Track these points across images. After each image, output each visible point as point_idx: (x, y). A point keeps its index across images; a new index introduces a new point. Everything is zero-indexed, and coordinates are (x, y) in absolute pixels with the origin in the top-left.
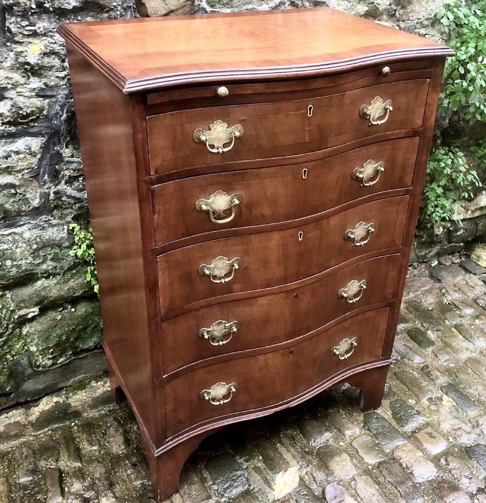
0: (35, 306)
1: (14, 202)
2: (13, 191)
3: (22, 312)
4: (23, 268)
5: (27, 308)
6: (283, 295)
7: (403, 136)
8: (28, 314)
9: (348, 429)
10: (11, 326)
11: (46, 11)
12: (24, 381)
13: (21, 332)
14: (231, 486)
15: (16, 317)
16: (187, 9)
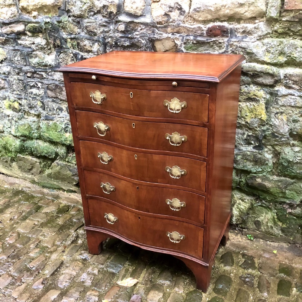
6: (131, 184)
11: (119, 46)
14: (113, 267)
16: (174, 50)
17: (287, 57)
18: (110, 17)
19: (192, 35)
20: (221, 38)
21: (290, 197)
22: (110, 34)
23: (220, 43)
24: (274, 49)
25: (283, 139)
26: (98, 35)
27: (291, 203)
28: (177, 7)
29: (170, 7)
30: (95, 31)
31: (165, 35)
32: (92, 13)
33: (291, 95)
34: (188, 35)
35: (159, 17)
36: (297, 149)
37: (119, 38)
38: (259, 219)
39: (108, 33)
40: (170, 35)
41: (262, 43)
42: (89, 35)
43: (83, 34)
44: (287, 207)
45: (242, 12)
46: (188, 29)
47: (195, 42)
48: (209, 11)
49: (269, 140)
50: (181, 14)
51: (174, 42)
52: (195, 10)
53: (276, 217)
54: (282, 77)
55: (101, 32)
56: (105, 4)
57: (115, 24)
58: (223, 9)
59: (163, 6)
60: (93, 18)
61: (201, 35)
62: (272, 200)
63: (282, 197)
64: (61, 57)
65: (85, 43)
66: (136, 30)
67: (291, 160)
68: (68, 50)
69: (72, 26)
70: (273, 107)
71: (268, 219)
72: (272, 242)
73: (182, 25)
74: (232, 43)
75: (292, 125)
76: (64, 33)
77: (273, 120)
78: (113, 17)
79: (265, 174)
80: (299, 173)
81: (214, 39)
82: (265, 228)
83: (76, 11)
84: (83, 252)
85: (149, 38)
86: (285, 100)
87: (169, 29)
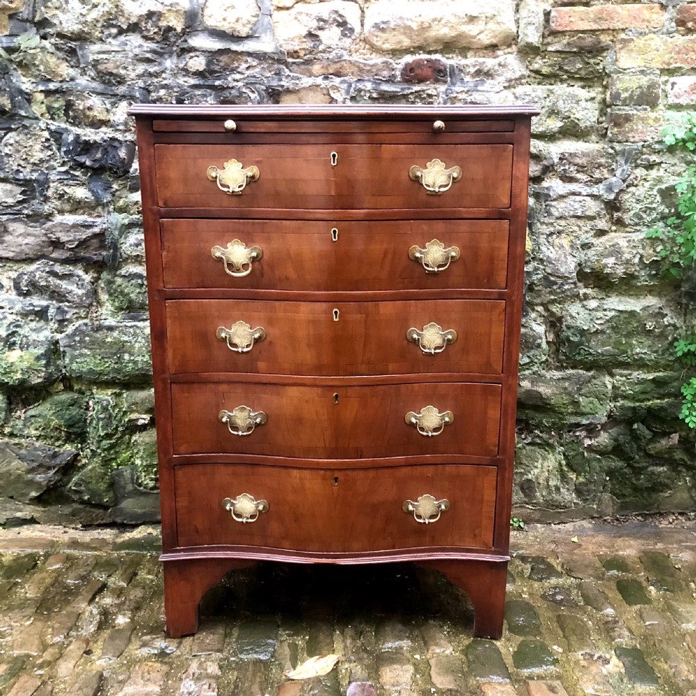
0: (147, 412)
1: (139, 293)
2: (140, 281)
3: (134, 416)
4: (140, 366)
5: (138, 412)
6: (319, 390)
7: (484, 216)
8: (138, 420)
9: (436, 645)
10: (120, 429)
12: (124, 497)
13: (130, 439)
14: (252, 649)
15: (126, 420)
17: (564, 118)
18: (165, 38)
19: (369, 81)
20: (433, 86)
21: (587, 410)
22: (164, 79)
23: (430, 96)
24: (538, 105)
25: (566, 287)
26: (129, 83)
27: (590, 424)
28: (335, 20)
29: (320, 20)
30: (123, 72)
31: (306, 81)
32: (114, 31)
33: (574, 194)
34: (359, 80)
35: (292, 40)
36: (593, 304)
37: (189, 90)
38: (530, 477)
39: (157, 77)
40: (319, 81)
41: (514, 94)
42: (103, 82)
43: (83, 81)
44: (584, 434)
45: (473, 33)
46: (361, 66)
47: (375, 95)
48: (407, 30)
49: (539, 294)
50: (344, 35)
51: (329, 95)
52: (376, 26)
53: (564, 462)
54: (556, 160)
55: (139, 76)
56: (153, 9)
57: (179, 56)
58: (435, 26)
59: (303, 18)
60: (114, 42)
61: (391, 80)
62: (554, 424)
63: (572, 414)
64: (12, 141)
65: (89, 103)
66: (233, 70)
67: (586, 328)
68: (34, 121)
69: (52, 61)
70: (543, 223)
71: (548, 471)
72: (559, 524)
73: (346, 57)
74: (455, 95)
75: (581, 256)
76: (24, 79)
77: (543, 248)
78: (172, 39)
79: (535, 369)
80: (602, 354)
81: (416, 88)
82: (544, 494)
83: (68, 22)
84: (148, 637)
85: (268, 88)
86: (563, 205)
87: (316, 68)
